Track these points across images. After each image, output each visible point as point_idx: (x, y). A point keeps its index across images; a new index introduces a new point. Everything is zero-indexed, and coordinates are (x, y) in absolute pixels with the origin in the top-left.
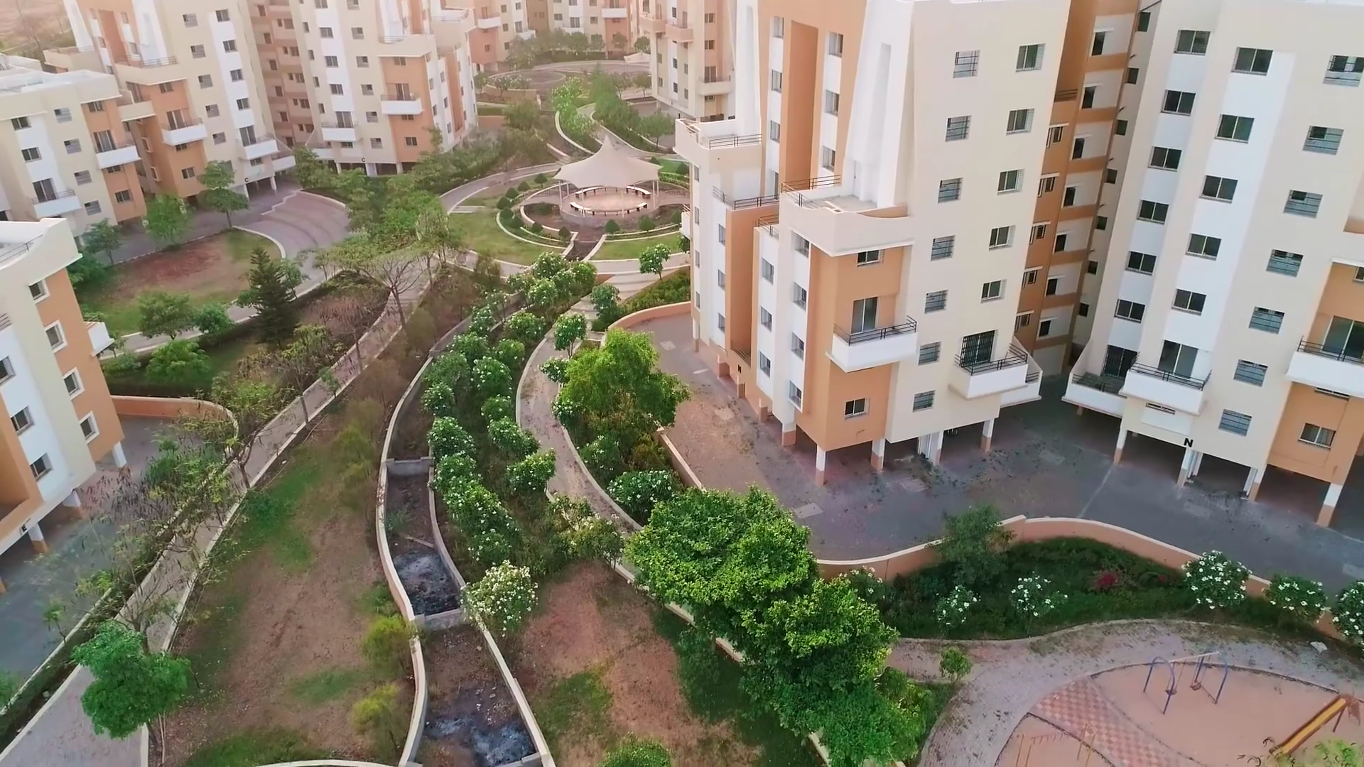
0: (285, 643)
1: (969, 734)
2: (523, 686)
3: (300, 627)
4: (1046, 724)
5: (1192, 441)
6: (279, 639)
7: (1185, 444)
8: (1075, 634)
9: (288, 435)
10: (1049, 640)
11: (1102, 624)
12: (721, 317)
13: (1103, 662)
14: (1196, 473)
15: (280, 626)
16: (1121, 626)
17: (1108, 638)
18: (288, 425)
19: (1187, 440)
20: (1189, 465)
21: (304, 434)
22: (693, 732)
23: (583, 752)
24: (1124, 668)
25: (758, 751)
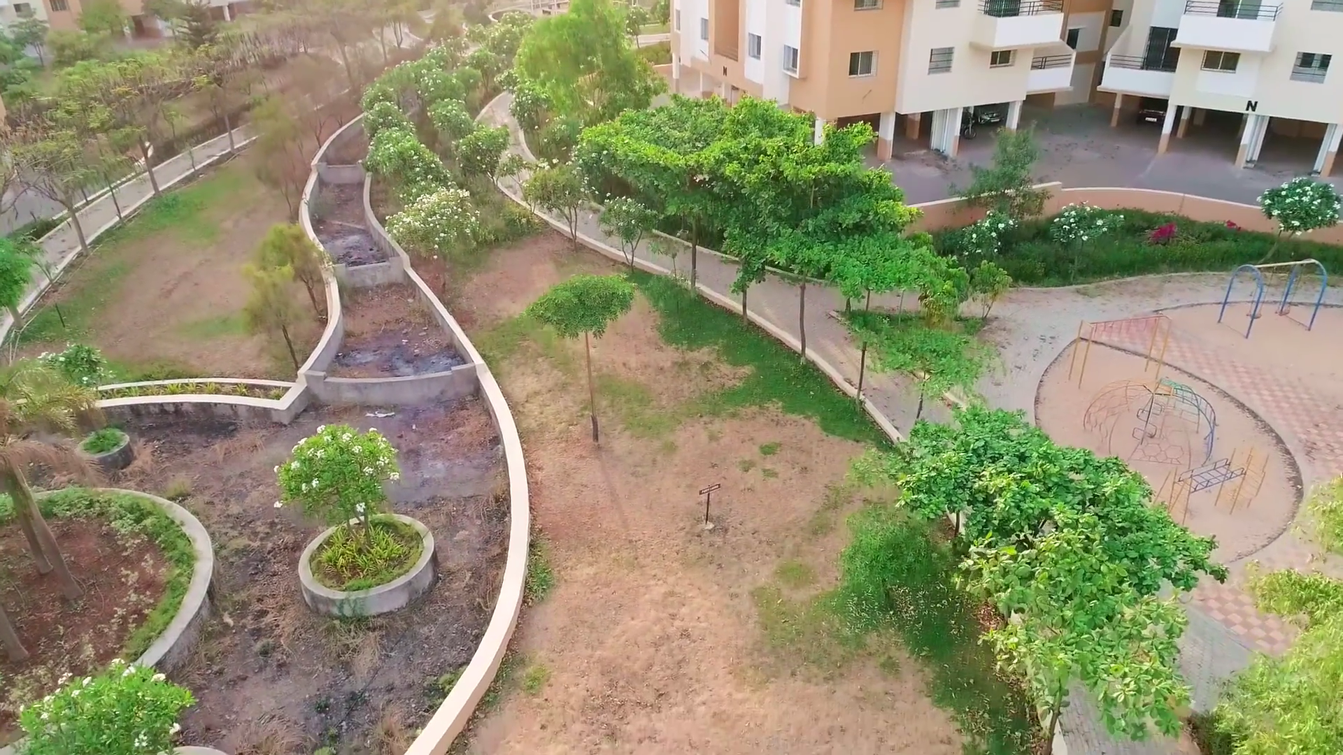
0: (176, 296)
1: (1009, 354)
2: (461, 323)
3: (196, 284)
4: (1102, 347)
5: (1256, 103)
6: (170, 292)
7: (1247, 109)
8: (1130, 283)
9: (209, 157)
10: (1097, 287)
11: (1160, 276)
12: (705, 22)
13: (1165, 302)
14: (1256, 158)
15: (173, 282)
16: (1184, 277)
17: (1167, 285)
18: (209, 151)
19: (1250, 103)
20: (1251, 138)
21: (230, 156)
22: (668, 355)
23: (530, 370)
24: (1192, 305)
25: (747, 370)
